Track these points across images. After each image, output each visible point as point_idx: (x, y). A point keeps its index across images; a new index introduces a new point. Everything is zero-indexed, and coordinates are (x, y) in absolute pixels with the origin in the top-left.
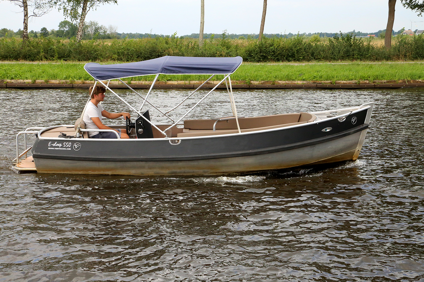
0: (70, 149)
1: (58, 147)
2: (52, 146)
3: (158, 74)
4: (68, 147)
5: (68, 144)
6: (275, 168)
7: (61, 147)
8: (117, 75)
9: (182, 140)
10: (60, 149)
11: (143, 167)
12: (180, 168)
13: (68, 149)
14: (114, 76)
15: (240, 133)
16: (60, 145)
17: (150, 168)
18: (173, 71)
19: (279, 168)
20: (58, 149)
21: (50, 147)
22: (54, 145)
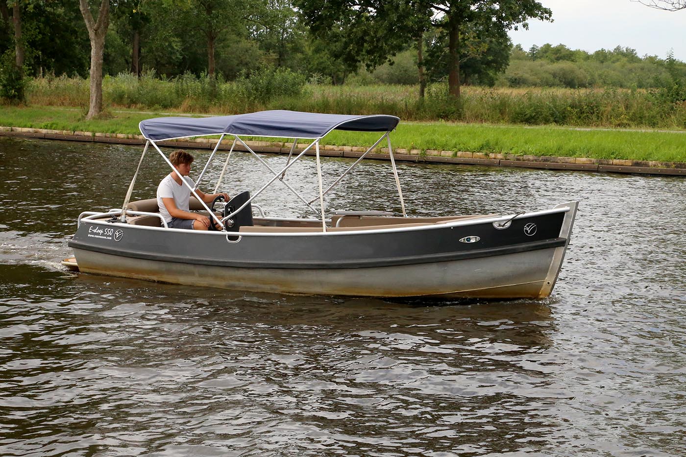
0: (110, 238)
1: (98, 234)
2: (93, 233)
3: (223, 134)
4: (109, 236)
5: (109, 231)
6: (380, 295)
7: (103, 235)
8: (173, 134)
9: (243, 236)
10: (101, 237)
11: (191, 274)
12: (239, 280)
13: (108, 238)
14: (170, 135)
15: (325, 233)
16: (101, 232)
17: (201, 275)
18: (243, 131)
19: (387, 296)
20: (98, 237)
21: (91, 234)
22: (95, 231)
